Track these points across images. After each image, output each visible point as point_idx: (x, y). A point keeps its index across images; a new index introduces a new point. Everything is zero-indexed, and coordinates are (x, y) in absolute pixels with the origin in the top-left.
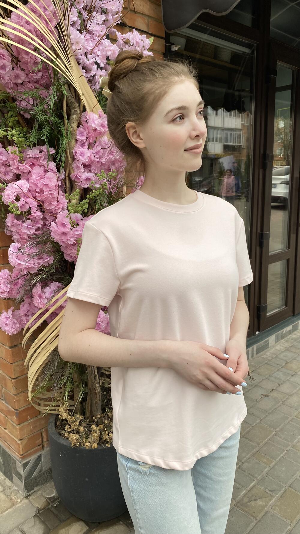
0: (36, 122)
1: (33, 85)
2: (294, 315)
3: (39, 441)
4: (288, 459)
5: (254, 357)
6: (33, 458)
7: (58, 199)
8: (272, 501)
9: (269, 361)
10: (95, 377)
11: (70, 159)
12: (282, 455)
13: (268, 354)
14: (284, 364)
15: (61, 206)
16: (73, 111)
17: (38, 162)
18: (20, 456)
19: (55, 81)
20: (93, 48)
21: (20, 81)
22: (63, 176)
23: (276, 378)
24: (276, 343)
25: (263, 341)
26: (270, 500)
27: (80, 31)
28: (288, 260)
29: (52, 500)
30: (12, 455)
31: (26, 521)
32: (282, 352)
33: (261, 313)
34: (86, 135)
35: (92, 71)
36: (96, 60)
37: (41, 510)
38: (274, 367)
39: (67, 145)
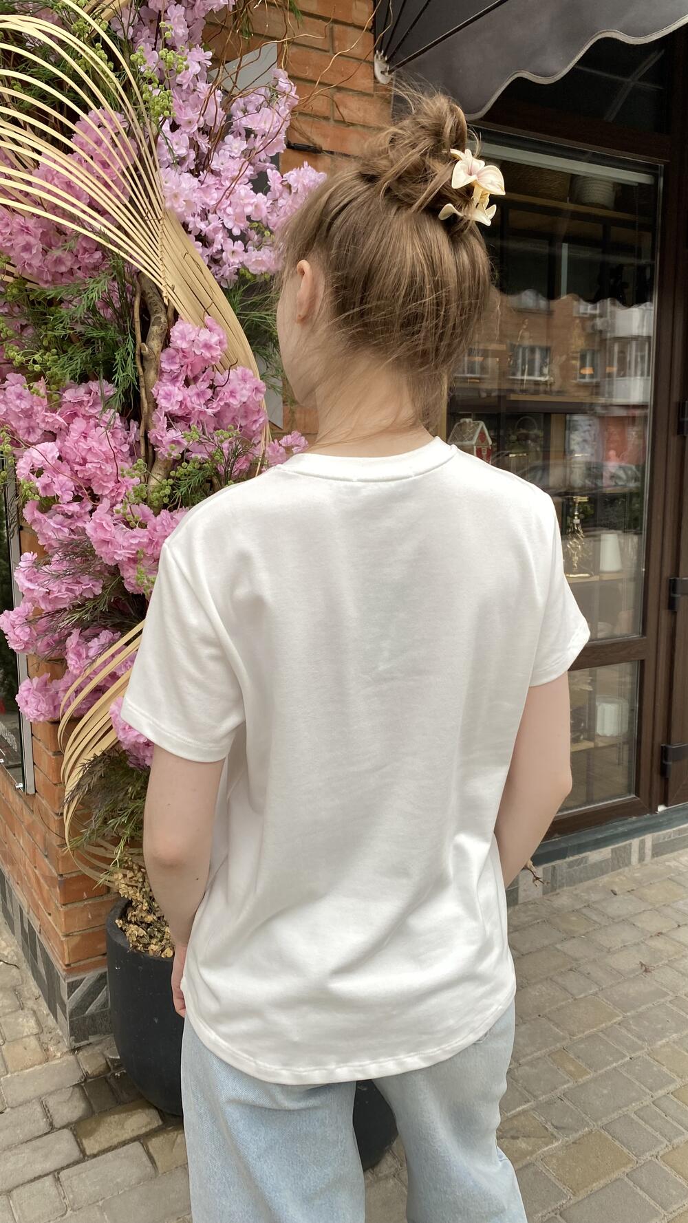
4: (624, 1073)
5: (645, 862)
6: (90, 977)
7: (119, 478)
8: (550, 1147)
9: (681, 874)
11: (146, 405)
12: (614, 1065)
16: (152, 318)
18: (64, 967)
20: (218, 201)
21: (63, 269)
22: (132, 439)
23: (678, 911)
25: (676, 829)
26: (547, 1145)
29: (115, 1065)
30: (56, 967)
31: (56, 1090)
33: (670, 763)
34: (178, 361)
35: (215, 246)
37: (91, 1078)
39: (142, 379)
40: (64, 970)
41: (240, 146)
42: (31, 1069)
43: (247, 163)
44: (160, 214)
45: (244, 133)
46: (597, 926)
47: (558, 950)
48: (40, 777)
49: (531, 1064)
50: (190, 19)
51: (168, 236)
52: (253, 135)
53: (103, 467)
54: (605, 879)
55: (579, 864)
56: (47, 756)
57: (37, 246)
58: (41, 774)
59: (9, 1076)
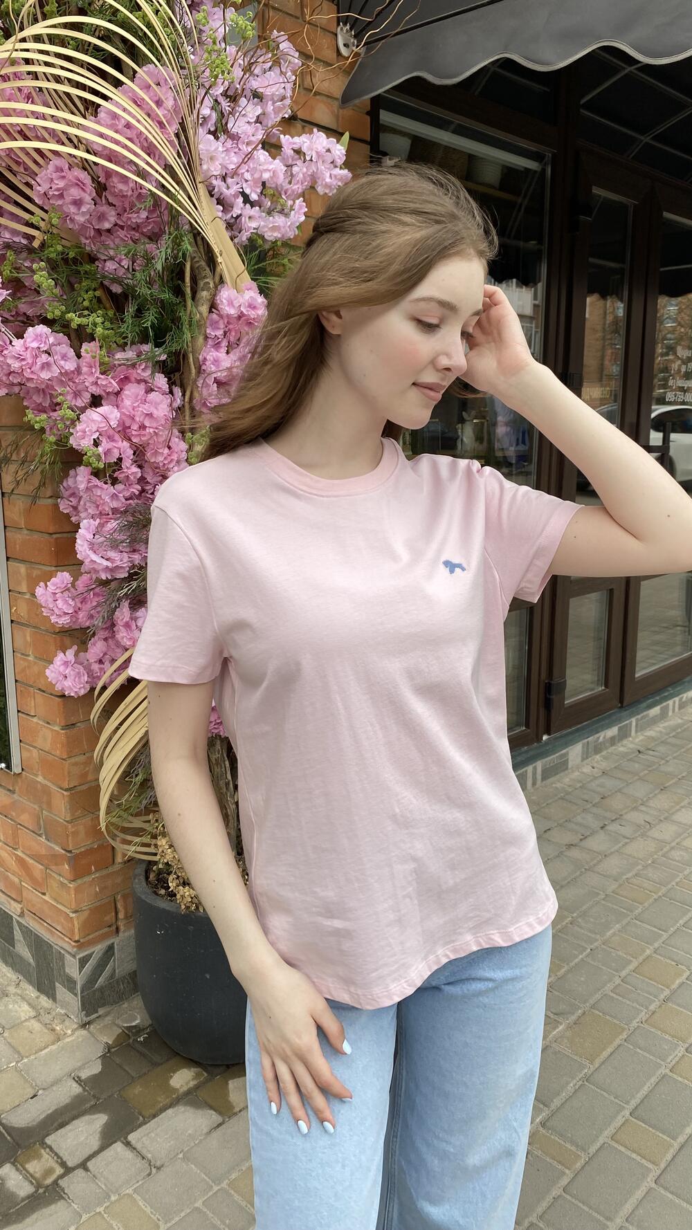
0: (130, 301)
1: (129, 234)
2: (622, 707)
3: (109, 918)
4: (592, 963)
5: (537, 786)
6: (98, 949)
7: (170, 444)
8: (557, 1030)
9: (568, 793)
10: (227, 784)
11: (193, 371)
12: (581, 956)
13: (563, 781)
14: (597, 799)
15: (175, 457)
16: (201, 284)
17: (134, 374)
18: (74, 944)
19: (172, 228)
20: (237, 165)
21: (107, 226)
22: (178, 402)
23: (580, 825)
24: (583, 759)
25: (557, 755)
26: (554, 1029)
27: (214, 134)
28: (611, 591)
29: (134, 1031)
30: (57, 944)
31: (84, 1065)
32: (596, 778)
33: (553, 697)
34: (222, 326)
35: (235, 209)
36: (242, 188)
37: (114, 1048)
38: (577, 805)
39: (190, 345)
40: (73, 948)
41: (254, 111)
42: (46, 1050)
58: (35, 751)
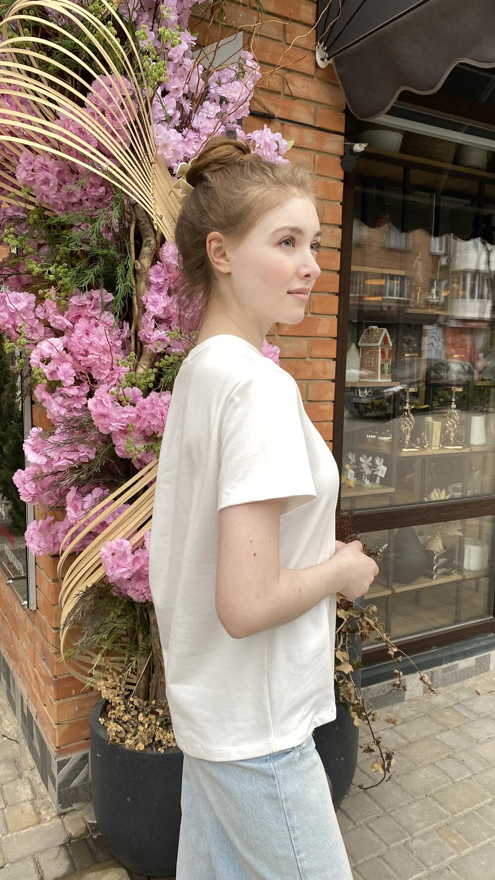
3: (86, 732)
6: (75, 756)
11: (138, 310)
12: (489, 840)
16: (145, 241)
17: (85, 312)
18: (55, 749)
21: (75, 200)
22: (125, 335)
29: (93, 828)
30: (49, 747)
31: (47, 849)
34: (164, 275)
39: (134, 289)
40: (55, 751)
41: (215, 110)
42: (27, 830)
43: (220, 123)
44: (152, 159)
45: (218, 100)
46: (466, 721)
47: (438, 740)
48: (41, 598)
49: (424, 837)
50: (180, 9)
51: (157, 177)
52: (224, 102)
53: (102, 358)
54: (470, 681)
55: (451, 670)
56: (47, 582)
57: (54, 181)
58: (42, 595)
59: (9, 835)
